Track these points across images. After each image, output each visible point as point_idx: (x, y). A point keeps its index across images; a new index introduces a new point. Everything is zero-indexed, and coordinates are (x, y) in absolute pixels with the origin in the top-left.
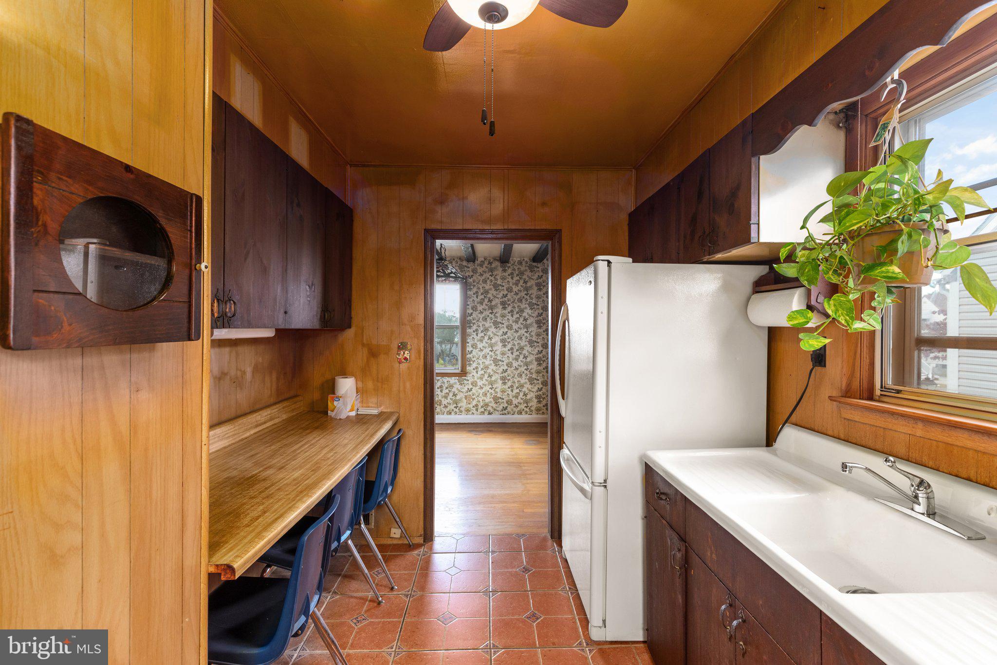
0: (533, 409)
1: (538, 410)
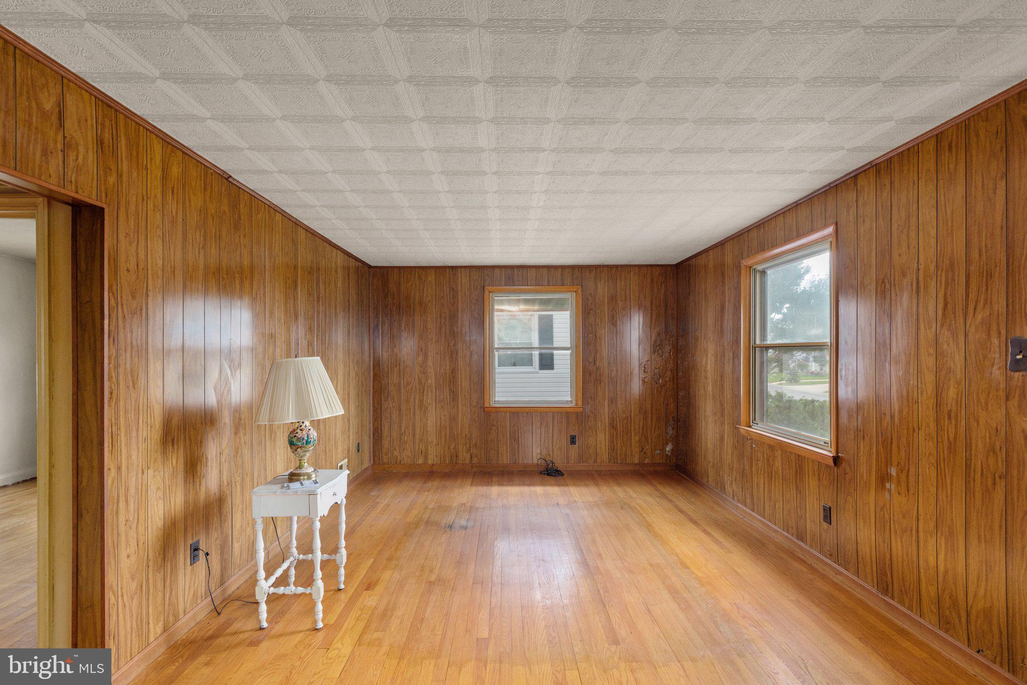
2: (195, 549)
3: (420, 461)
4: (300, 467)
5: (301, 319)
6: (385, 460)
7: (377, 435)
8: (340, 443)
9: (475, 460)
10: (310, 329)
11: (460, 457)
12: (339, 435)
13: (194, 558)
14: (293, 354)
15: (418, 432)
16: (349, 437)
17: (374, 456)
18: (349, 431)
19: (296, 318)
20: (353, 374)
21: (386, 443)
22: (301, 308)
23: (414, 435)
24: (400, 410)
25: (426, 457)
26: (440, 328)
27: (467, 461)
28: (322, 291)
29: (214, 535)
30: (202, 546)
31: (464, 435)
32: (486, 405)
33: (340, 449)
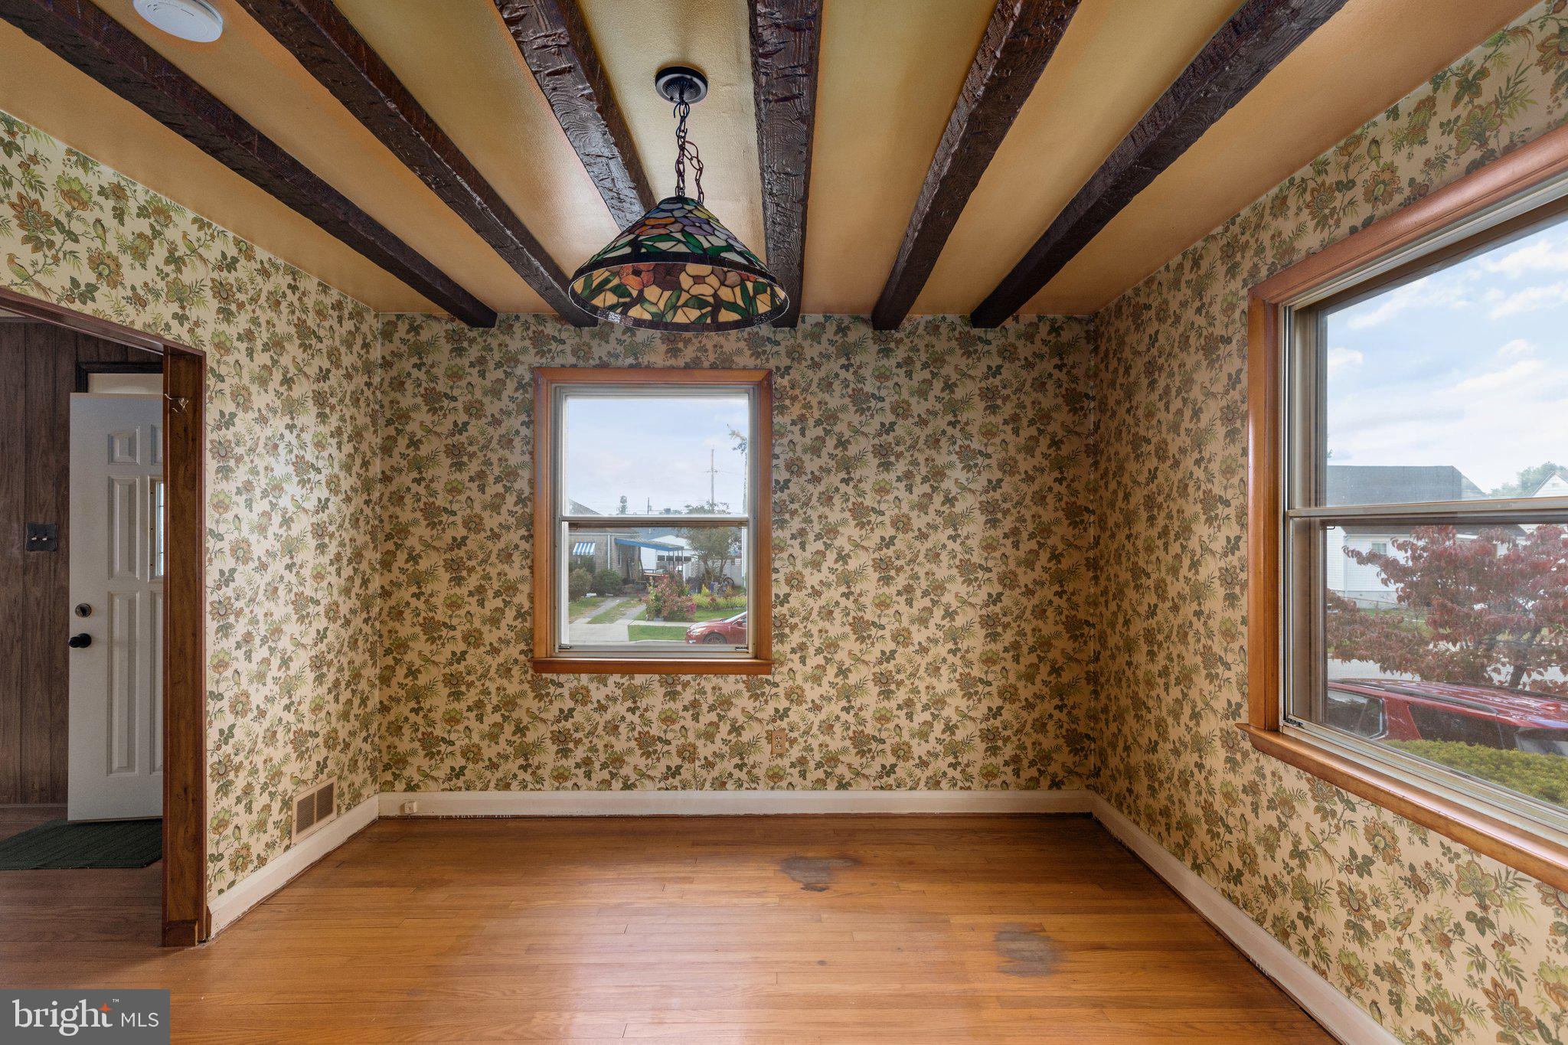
0: (974, 770)
1: (989, 775)
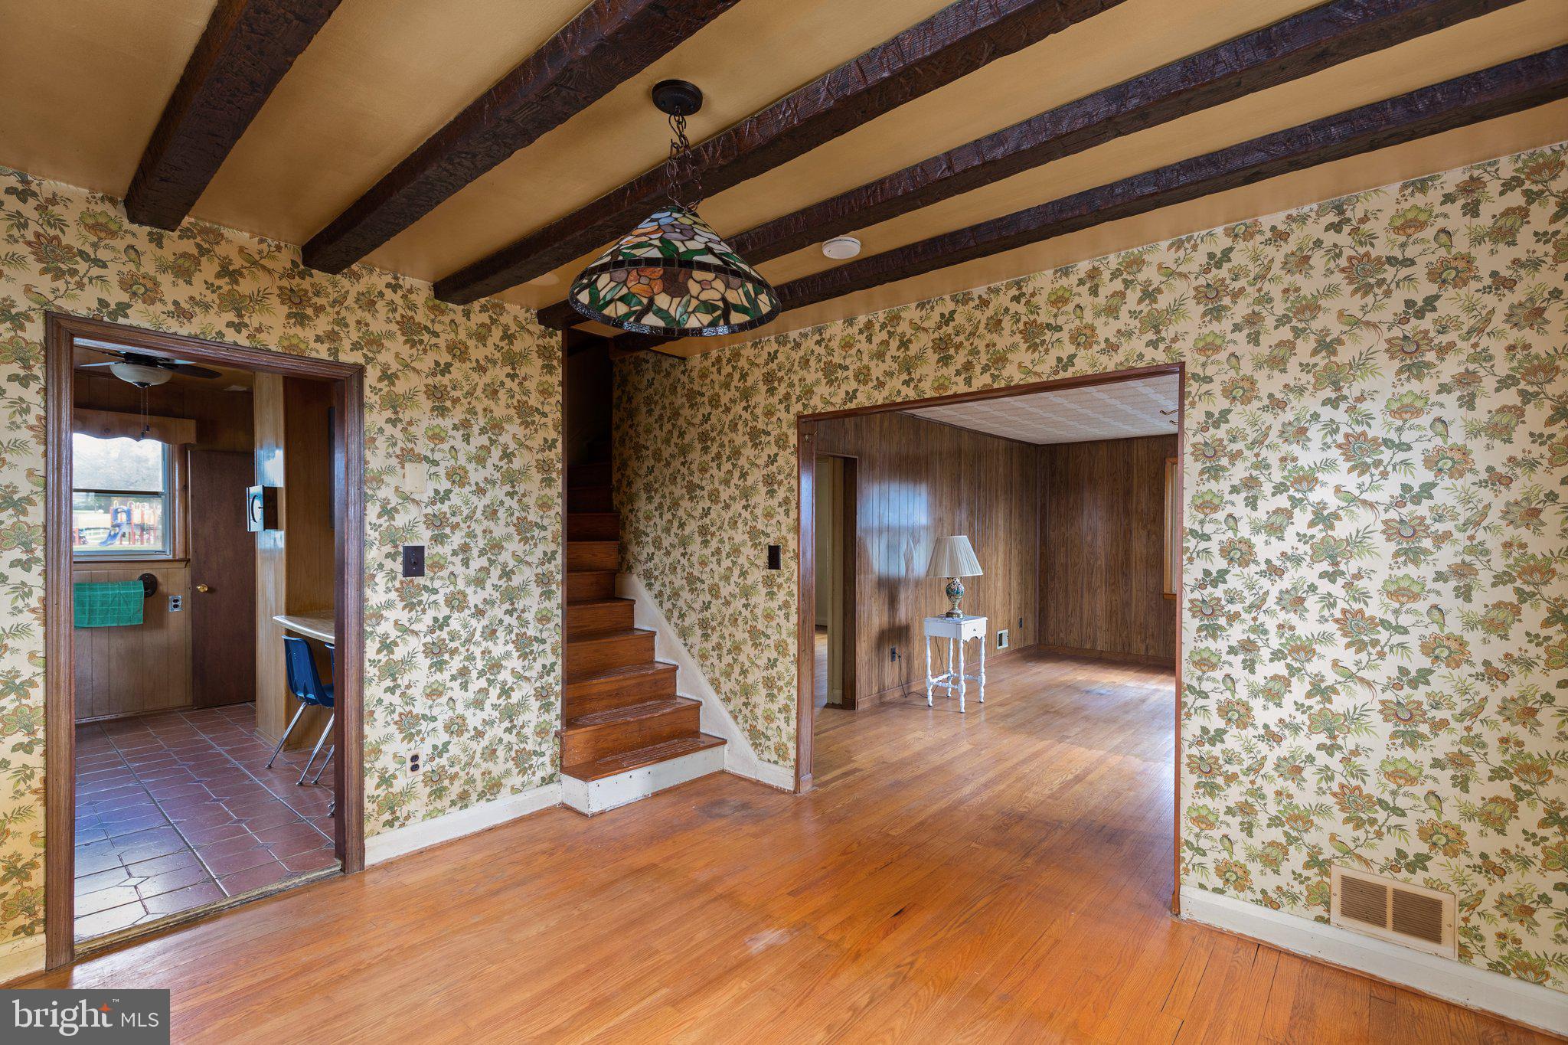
2: (893, 653)
3: (1088, 646)
4: (953, 609)
5: (964, 505)
6: (1051, 641)
7: (1042, 615)
8: (1000, 614)
9: (1151, 652)
10: (971, 513)
11: (1134, 646)
12: (999, 606)
13: (893, 659)
14: (956, 532)
15: (1085, 616)
16: (1010, 610)
17: (1040, 635)
18: (1010, 604)
19: (960, 505)
20: (1015, 552)
21: (1052, 624)
22: (964, 495)
23: (1081, 618)
24: (1067, 591)
25: (1094, 642)
26: (1112, 507)
27: (1142, 653)
28: (983, 480)
29: (904, 650)
30: (897, 651)
31: (1138, 623)
32: (1166, 591)
33: (1000, 620)
